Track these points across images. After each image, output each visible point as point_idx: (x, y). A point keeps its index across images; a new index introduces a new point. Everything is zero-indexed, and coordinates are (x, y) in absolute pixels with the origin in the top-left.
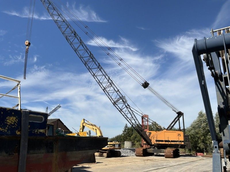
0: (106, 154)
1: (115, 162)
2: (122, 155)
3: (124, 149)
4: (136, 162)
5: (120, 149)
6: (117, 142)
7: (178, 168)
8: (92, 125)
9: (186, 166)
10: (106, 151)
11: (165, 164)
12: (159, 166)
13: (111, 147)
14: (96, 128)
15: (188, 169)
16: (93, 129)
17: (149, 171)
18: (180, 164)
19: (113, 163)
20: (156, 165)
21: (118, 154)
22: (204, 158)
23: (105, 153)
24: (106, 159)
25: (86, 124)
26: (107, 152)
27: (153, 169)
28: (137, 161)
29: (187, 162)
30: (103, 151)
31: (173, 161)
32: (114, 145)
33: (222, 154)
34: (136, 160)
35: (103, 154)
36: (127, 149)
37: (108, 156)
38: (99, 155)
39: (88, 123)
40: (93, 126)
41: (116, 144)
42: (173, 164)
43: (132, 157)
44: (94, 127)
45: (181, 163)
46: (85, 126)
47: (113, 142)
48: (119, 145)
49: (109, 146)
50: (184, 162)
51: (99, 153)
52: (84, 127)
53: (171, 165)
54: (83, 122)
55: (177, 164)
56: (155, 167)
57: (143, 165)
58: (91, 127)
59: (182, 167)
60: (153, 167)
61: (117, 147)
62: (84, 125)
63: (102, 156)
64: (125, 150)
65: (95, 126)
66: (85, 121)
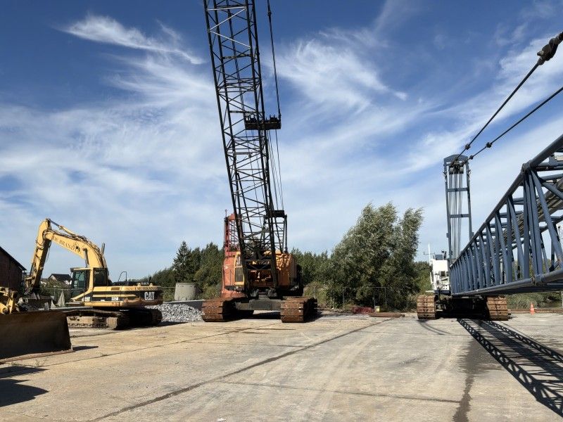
0: (115, 319)
1: (139, 343)
2: (165, 319)
3: (174, 303)
4: (203, 340)
5: (160, 303)
6: (151, 286)
7: (327, 353)
8: (74, 237)
9: (348, 347)
10: (115, 312)
11: (286, 341)
12: (273, 350)
13: (130, 298)
14: (86, 246)
15: (357, 357)
16: (77, 248)
17: (245, 369)
18: (325, 338)
19: (129, 347)
20: (262, 347)
21: (154, 318)
22: (379, 320)
23: (110, 318)
24: (111, 335)
25: (55, 233)
26: (118, 313)
27: (257, 361)
28: (208, 335)
29: (341, 332)
30: (107, 312)
31: (305, 333)
32: (141, 294)
33: (421, 310)
34: (204, 334)
35: (104, 320)
36: (182, 303)
37: (121, 326)
38: (92, 322)
39: (63, 232)
40: (77, 240)
41: (148, 292)
42: (310, 340)
43: (195, 324)
44: (81, 245)
45: (329, 335)
46: (53, 242)
47: (139, 286)
48: (158, 294)
49: (125, 298)
50: (337, 334)
51: (91, 318)
52: (47, 243)
53: (304, 343)
54: (45, 227)
55: (319, 339)
56: (261, 352)
57: (225, 347)
58: (72, 242)
59: (338, 350)
60: (255, 353)
61: (149, 297)
62: (49, 236)
63: (102, 326)
64: (175, 306)
65: (84, 239)
66: (52, 224)
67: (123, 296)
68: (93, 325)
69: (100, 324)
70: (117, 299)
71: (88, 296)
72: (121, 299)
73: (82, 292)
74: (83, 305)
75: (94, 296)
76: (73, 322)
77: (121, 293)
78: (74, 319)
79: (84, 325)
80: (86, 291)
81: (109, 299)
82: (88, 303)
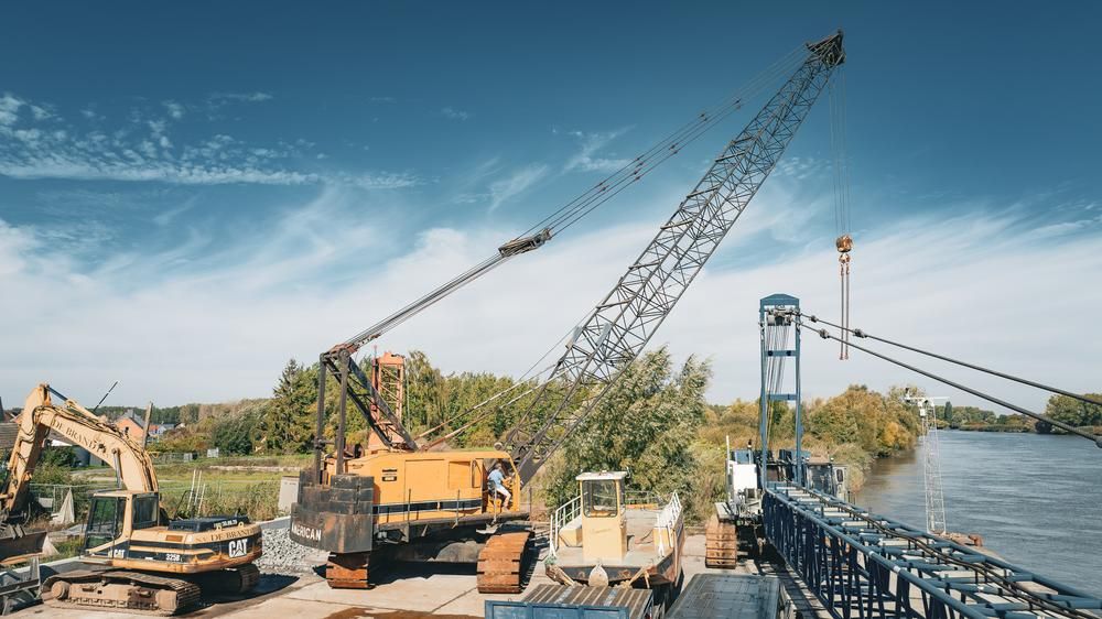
0: (173, 594)
6: (241, 526)
8: (95, 424)
10: (172, 582)
13: (201, 557)
14: (119, 445)
16: (102, 446)
23: (163, 592)
25: (58, 413)
26: (177, 583)
30: (156, 580)
32: (222, 546)
35: (150, 596)
37: (185, 609)
38: (127, 598)
40: (101, 430)
44: (109, 440)
46: (53, 429)
49: (193, 556)
51: (126, 588)
54: (37, 399)
58: (90, 434)
62: (46, 419)
63: (147, 605)
65: (115, 430)
66: (50, 394)
67: (187, 552)
68: (130, 602)
69: (142, 602)
70: (177, 558)
71: (120, 547)
72: (184, 558)
73: (110, 539)
74: (110, 564)
75: (133, 548)
76: (88, 595)
77: (185, 547)
78: (91, 590)
79: (111, 602)
80: (116, 537)
81: (162, 557)
82: (119, 559)
